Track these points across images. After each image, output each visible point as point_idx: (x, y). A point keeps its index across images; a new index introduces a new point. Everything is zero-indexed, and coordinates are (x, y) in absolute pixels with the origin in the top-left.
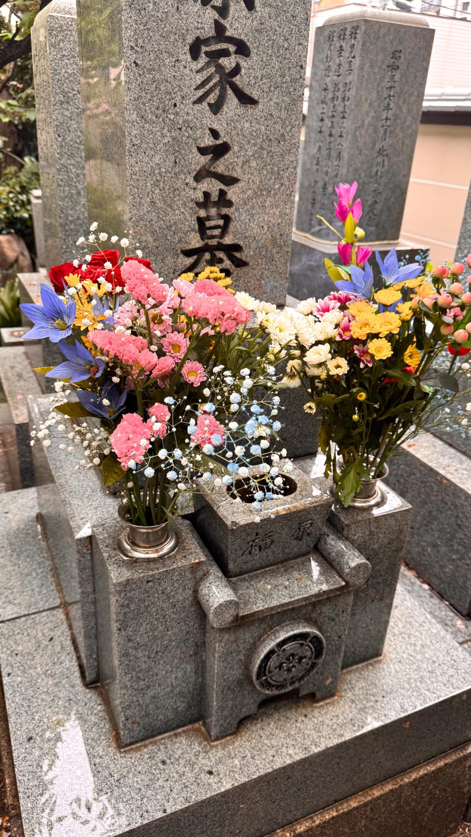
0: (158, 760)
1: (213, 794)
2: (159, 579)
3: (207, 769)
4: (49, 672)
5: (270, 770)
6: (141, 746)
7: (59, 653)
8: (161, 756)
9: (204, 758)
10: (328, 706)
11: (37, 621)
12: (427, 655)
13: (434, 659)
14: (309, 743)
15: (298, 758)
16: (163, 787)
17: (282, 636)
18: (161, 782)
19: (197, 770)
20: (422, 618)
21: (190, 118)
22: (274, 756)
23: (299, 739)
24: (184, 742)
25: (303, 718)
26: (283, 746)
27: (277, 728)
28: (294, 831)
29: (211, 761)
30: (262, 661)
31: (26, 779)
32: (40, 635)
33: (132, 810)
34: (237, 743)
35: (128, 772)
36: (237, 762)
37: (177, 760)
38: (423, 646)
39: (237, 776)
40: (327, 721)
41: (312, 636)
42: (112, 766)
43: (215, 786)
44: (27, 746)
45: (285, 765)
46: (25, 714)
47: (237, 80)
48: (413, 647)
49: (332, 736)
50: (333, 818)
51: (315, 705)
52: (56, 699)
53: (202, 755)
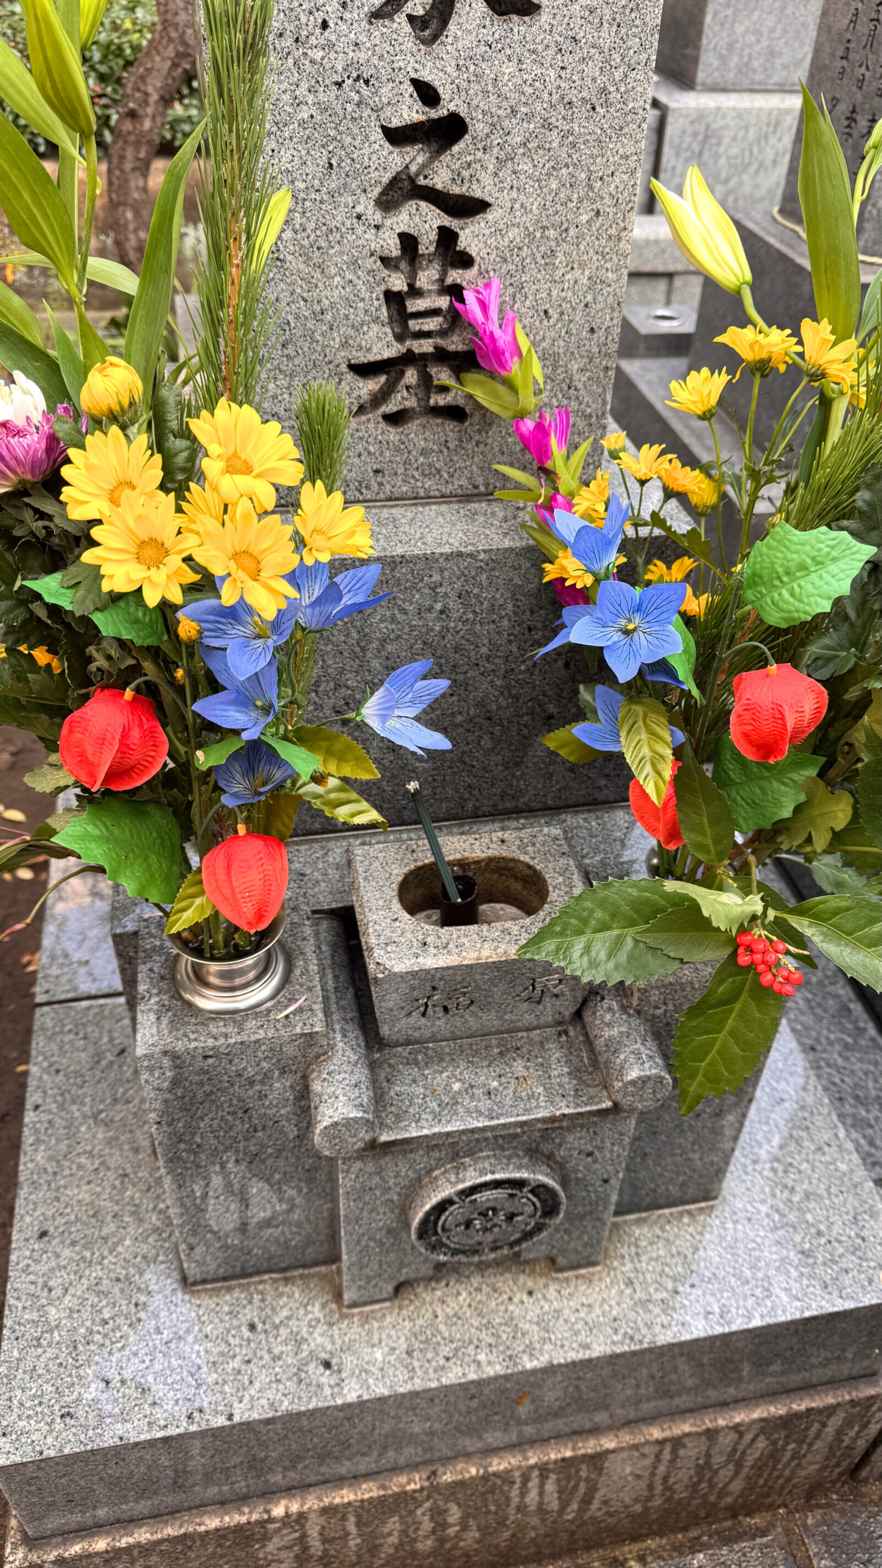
0: (243, 1320)
1: (320, 1405)
2: (228, 1054)
3: (324, 1356)
4: (103, 1115)
5: (434, 1385)
6: (221, 1288)
7: (128, 1081)
8: (250, 1314)
9: (322, 1335)
10: (579, 1282)
11: (106, 1013)
12: (809, 1217)
13: (823, 1228)
14: (521, 1349)
15: (492, 1373)
16: (239, 1372)
17: (472, 1178)
18: (236, 1364)
19: (305, 1354)
20: (827, 1136)
21: (363, 56)
22: (448, 1359)
23: (504, 1337)
24: (297, 1295)
25: (525, 1297)
26: (471, 1342)
27: (470, 1306)
28: (486, 1468)
29: (333, 1343)
30: (428, 1214)
31: (20, 1305)
32: (105, 1039)
33: (177, 1402)
34: (388, 1319)
35: (188, 1331)
36: (379, 1355)
37: (276, 1327)
38: (807, 1196)
39: (371, 1381)
40: (566, 1312)
41: (533, 1184)
42: (163, 1314)
43: (327, 1391)
44: (36, 1247)
45: (463, 1380)
46: (45, 1187)
49: (567, 1344)
51: (554, 1275)
52: (102, 1168)
53: (321, 1328)
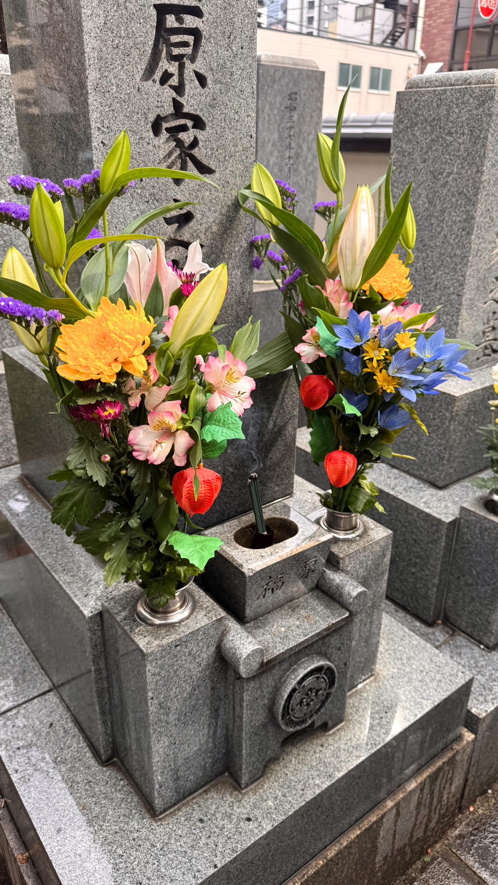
0: (195, 819)
1: (256, 839)
2: (185, 642)
3: (244, 816)
4: (59, 758)
5: (303, 804)
6: (174, 810)
7: (63, 737)
8: (197, 815)
9: (238, 808)
10: (340, 731)
11: (30, 710)
12: (414, 667)
13: (421, 668)
14: (332, 770)
15: (326, 786)
16: (207, 844)
17: (302, 673)
18: (204, 840)
19: (235, 820)
20: (401, 633)
21: (155, 191)
22: (303, 790)
23: (322, 769)
24: (215, 796)
25: (321, 748)
26: (309, 778)
27: (299, 763)
28: (326, 858)
29: (246, 809)
30: (286, 701)
31: (67, 871)
32: (38, 723)
33: (184, 874)
34: (266, 786)
35: (169, 839)
36: (270, 803)
37: (214, 815)
38: (408, 659)
39: (274, 816)
40: (342, 746)
41: (326, 668)
42: (151, 837)
43: (256, 831)
44: (59, 839)
45: (315, 795)
46: (46, 807)
47: (195, 152)
48: (400, 661)
49: (350, 759)
50: (358, 836)
51: (327, 734)
52: (74, 785)
53: (236, 805)
